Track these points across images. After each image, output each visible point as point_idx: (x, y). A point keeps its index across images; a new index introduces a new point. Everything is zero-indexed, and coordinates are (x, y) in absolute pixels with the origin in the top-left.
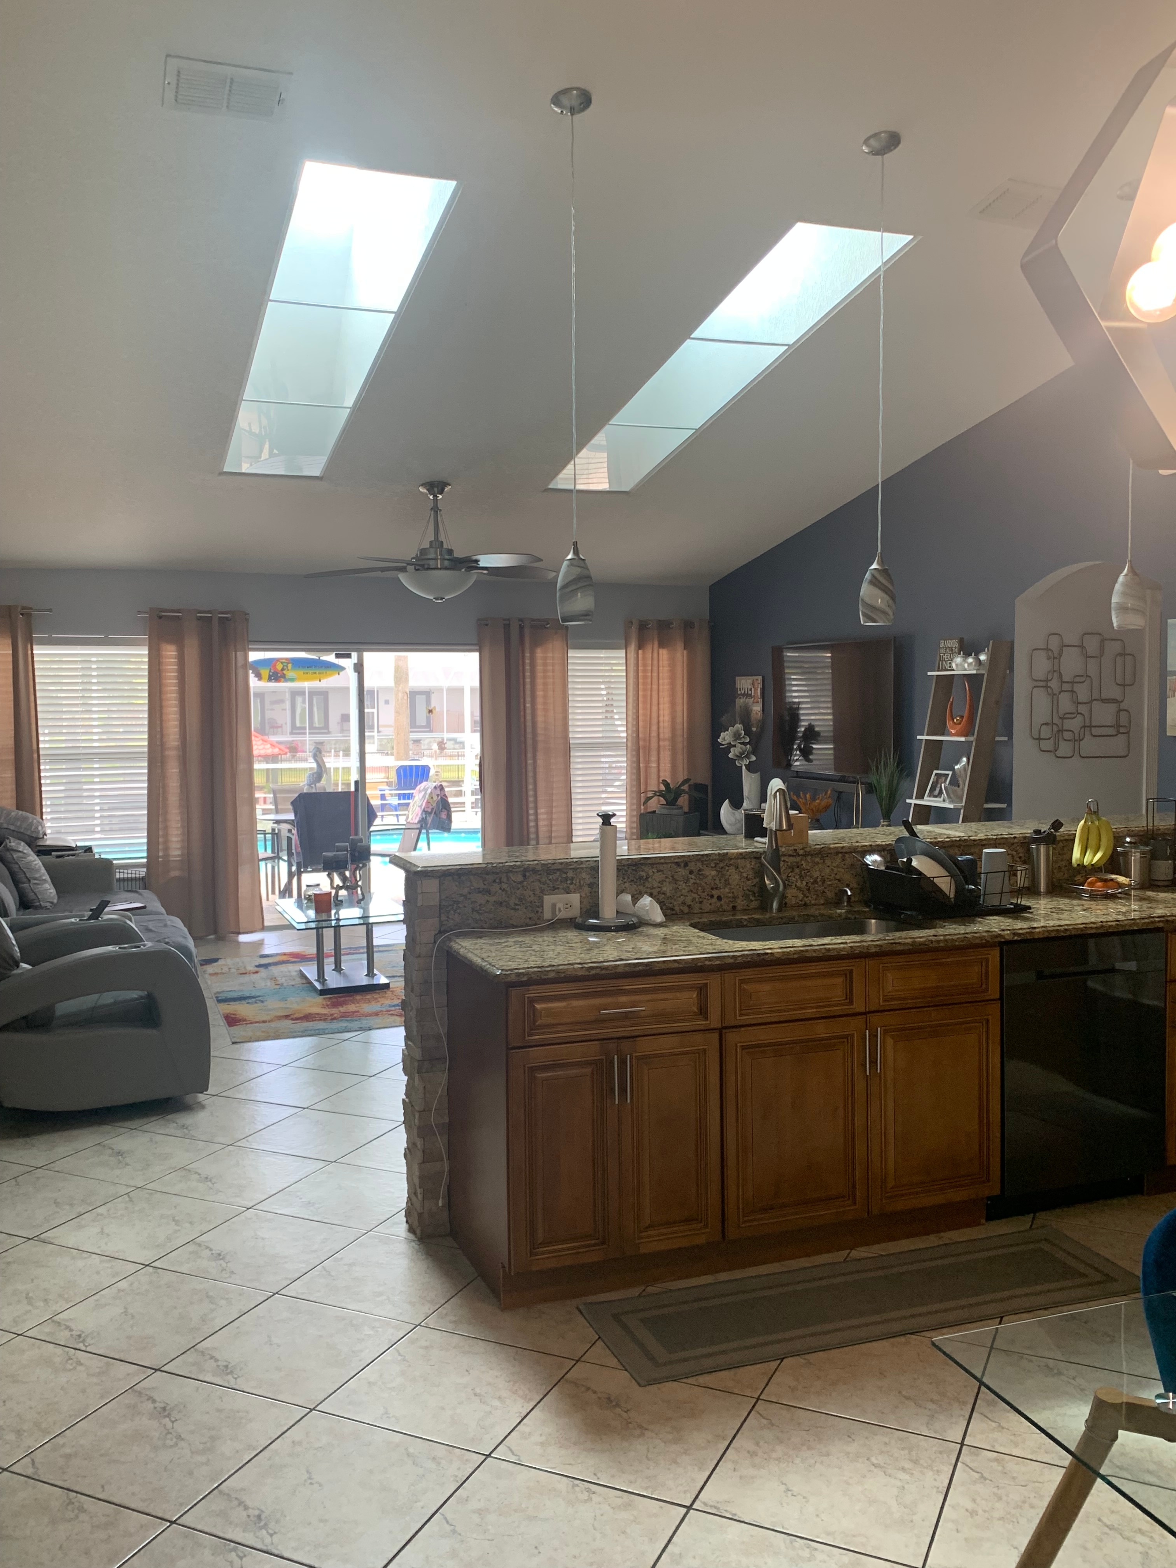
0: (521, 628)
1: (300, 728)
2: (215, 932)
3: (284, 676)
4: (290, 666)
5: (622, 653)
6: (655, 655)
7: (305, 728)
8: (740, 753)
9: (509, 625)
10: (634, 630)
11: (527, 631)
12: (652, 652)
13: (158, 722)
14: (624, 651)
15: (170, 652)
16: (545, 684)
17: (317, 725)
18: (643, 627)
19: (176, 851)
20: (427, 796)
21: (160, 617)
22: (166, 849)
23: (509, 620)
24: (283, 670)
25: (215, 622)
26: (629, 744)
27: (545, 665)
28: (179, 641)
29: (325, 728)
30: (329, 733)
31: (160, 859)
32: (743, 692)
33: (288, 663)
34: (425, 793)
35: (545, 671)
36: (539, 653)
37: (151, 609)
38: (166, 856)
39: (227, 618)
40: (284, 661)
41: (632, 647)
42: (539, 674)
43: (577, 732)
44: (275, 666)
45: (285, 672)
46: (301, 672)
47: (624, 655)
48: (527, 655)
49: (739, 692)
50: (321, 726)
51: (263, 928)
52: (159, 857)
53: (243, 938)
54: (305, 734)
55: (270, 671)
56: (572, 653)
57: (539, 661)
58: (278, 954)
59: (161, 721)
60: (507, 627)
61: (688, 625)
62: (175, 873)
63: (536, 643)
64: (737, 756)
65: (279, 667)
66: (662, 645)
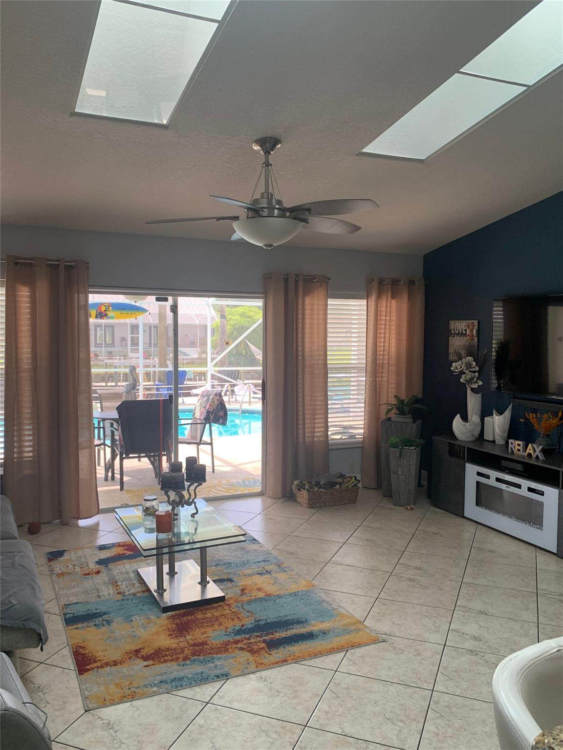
0: (297, 282)
1: (99, 344)
2: (60, 517)
3: (106, 315)
4: (110, 308)
5: (364, 302)
6: (389, 304)
7: (102, 344)
8: (469, 379)
9: (288, 278)
10: (375, 285)
11: (301, 284)
12: (387, 302)
13: (14, 350)
14: (366, 300)
15: (24, 293)
16: (312, 324)
17: (108, 342)
18: (381, 283)
19: (28, 453)
20: (210, 401)
21: (16, 264)
22: (21, 452)
23: (287, 275)
24: (105, 311)
25: (62, 268)
26: (368, 369)
27: (312, 309)
28: (31, 283)
29: (113, 344)
30: (115, 347)
31: (15, 460)
32: (457, 332)
33: (109, 307)
34: (208, 398)
35: (311, 314)
36: (308, 300)
37: (8, 256)
38: (21, 458)
39: (71, 266)
40: (107, 305)
41: (373, 298)
42: (307, 317)
43: (333, 359)
44: (100, 308)
45: (107, 312)
46: (118, 313)
47: (366, 304)
48: (300, 302)
49: (453, 332)
50: (110, 343)
51: (99, 512)
52: (14, 458)
53: (82, 523)
54: (102, 347)
55: (97, 312)
56: (331, 302)
57: (307, 307)
58: (114, 545)
59: (16, 348)
60: (286, 280)
61: (411, 282)
62: (27, 472)
63: (307, 292)
64: (467, 381)
65: (103, 309)
66: (393, 297)
